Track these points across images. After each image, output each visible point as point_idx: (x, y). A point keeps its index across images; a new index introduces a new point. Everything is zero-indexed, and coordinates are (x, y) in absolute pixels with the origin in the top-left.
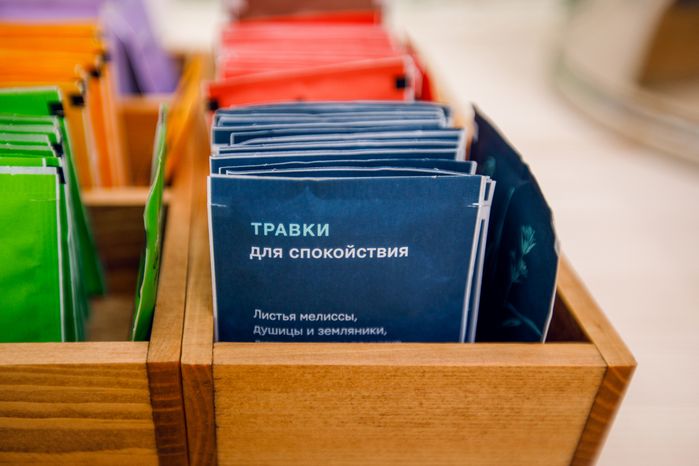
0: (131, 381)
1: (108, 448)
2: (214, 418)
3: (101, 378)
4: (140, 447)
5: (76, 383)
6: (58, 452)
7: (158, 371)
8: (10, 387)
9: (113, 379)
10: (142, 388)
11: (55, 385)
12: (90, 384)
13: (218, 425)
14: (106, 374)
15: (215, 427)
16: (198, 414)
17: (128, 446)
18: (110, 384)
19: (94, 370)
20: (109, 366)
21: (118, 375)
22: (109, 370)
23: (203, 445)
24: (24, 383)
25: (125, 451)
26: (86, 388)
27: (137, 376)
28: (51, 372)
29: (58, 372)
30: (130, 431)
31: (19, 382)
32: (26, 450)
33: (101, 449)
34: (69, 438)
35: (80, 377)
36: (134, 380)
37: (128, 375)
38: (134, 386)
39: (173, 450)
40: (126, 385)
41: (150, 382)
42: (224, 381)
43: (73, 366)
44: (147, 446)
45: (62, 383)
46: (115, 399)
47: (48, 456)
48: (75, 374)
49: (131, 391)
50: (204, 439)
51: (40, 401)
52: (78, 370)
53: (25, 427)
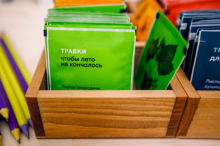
0: (169, 103)
1: (151, 127)
2: (193, 117)
3: (159, 103)
4: (162, 127)
5: (149, 104)
6: (134, 129)
7: (180, 100)
8: (126, 105)
9: (162, 103)
10: (172, 106)
11: (142, 105)
12: (154, 104)
13: (193, 119)
14: (161, 101)
15: (192, 120)
16: (188, 115)
17: (159, 127)
18: (161, 105)
19: (158, 100)
20: (163, 98)
21: (165, 101)
22: (163, 100)
23: (185, 127)
24: (132, 104)
25: (157, 128)
26: (153, 106)
27: (171, 102)
28: (143, 100)
29: (145, 100)
30: (161, 121)
31: (130, 104)
32: (123, 128)
33: (149, 128)
34: (139, 124)
35: (152, 102)
36: (170, 103)
37: (169, 102)
38: (169, 105)
39: (173, 128)
40: (166, 105)
41: (175, 104)
42: (202, 104)
43: (150, 98)
44: (165, 127)
45: (145, 104)
46: (161, 110)
47: (130, 130)
48: (150, 101)
49: (167, 107)
50: (186, 125)
51: (135, 111)
52: (152, 100)
53: (126, 120)
